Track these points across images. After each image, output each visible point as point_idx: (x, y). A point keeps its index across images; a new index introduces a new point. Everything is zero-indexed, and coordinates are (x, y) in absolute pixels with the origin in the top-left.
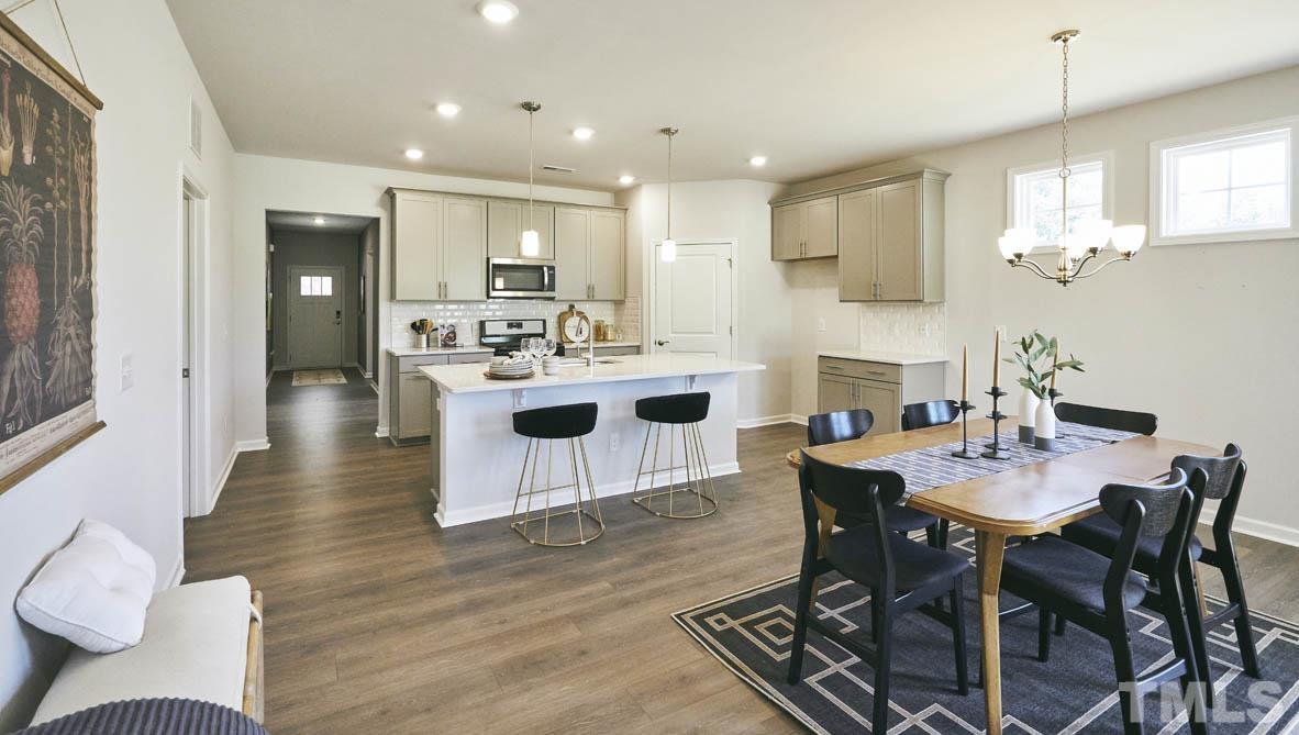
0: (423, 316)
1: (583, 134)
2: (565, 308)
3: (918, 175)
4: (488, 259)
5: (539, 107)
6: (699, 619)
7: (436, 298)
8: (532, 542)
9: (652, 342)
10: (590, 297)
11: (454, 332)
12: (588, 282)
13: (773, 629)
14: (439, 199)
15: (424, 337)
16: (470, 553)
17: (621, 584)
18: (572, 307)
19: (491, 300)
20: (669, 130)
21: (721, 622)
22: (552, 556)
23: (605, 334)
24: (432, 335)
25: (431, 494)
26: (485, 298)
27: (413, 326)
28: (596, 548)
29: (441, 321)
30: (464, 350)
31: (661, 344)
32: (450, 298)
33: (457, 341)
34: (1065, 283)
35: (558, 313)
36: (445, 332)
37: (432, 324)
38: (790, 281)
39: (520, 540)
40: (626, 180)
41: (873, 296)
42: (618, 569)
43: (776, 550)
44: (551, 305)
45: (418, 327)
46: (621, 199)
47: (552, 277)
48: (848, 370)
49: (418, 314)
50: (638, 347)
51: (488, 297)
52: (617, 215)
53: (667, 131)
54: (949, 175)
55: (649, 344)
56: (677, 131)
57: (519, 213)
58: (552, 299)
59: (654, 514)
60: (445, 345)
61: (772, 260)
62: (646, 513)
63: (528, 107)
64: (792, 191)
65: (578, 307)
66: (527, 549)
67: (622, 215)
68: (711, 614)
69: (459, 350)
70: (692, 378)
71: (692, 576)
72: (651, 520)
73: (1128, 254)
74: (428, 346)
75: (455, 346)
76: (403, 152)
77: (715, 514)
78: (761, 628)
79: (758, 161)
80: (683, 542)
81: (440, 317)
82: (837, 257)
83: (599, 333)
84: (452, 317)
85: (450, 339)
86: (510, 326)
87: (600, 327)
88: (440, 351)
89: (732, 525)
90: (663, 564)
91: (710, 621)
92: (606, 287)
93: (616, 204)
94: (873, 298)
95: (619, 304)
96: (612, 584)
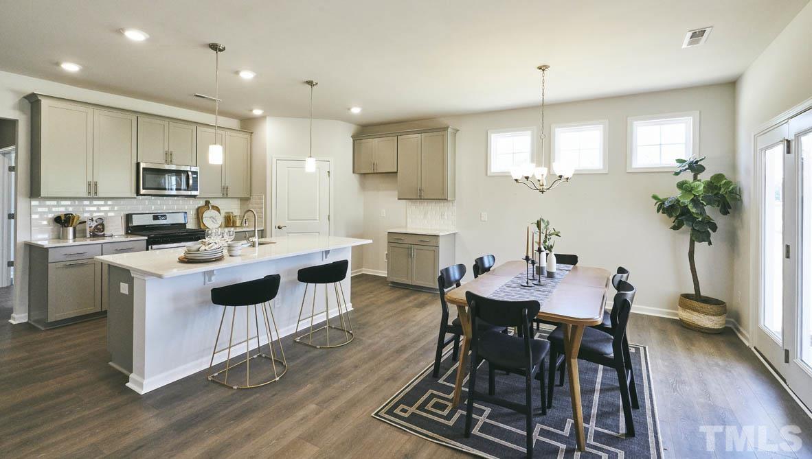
0: (70, 210)
1: (247, 75)
2: (202, 203)
3: (445, 129)
4: (138, 165)
5: (224, 49)
6: (390, 412)
7: (85, 195)
8: (235, 387)
9: (274, 227)
10: (225, 194)
11: (102, 225)
12: (223, 185)
13: (436, 406)
14: (90, 110)
15: (70, 230)
16: (184, 410)
17: (324, 402)
18: (207, 203)
19: (140, 197)
20: (312, 82)
21: (404, 411)
22: (258, 395)
23: (234, 222)
24: (79, 227)
25: (111, 367)
26: (135, 196)
27: (57, 220)
28: (288, 380)
29: (87, 215)
30: (114, 240)
31: (279, 228)
32: (100, 194)
33: (105, 232)
34: (543, 192)
35: (196, 207)
36: (94, 224)
37: (79, 217)
38: (363, 187)
39: (223, 389)
40: (257, 112)
41: (417, 195)
42: (315, 392)
43: (406, 356)
44: (191, 201)
45: (63, 221)
46: (248, 124)
47: (195, 180)
48: (407, 240)
49: (61, 209)
50: (263, 230)
51: (138, 193)
52: (246, 136)
53: (310, 83)
54: (458, 130)
55: (271, 228)
56: (317, 84)
57: (166, 128)
58: (195, 196)
59: (315, 347)
60: (94, 236)
61: (354, 172)
62: (308, 348)
63: (214, 47)
64: (365, 131)
65: (213, 202)
66: (233, 395)
67: (248, 136)
68: (395, 406)
69: (107, 240)
70: (327, 252)
71: (368, 384)
72: (317, 352)
73: (567, 179)
74: (75, 236)
75: (104, 236)
76: (58, 64)
77: (354, 340)
78: (429, 406)
79: (356, 110)
80: (348, 363)
81: (89, 211)
82: (396, 173)
83: (229, 221)
84: (99, 211)
85: (99, 230)
86: (156, 218)
87: (230, 217)
88: (88, 242)
89: (370, 345)
90: (344, 381)
91: (397, 411)
92: (237, 189)
93: (241, 128)
94: (419, 198)
95: (244, 200)
96: (317, 404)
